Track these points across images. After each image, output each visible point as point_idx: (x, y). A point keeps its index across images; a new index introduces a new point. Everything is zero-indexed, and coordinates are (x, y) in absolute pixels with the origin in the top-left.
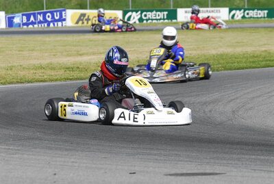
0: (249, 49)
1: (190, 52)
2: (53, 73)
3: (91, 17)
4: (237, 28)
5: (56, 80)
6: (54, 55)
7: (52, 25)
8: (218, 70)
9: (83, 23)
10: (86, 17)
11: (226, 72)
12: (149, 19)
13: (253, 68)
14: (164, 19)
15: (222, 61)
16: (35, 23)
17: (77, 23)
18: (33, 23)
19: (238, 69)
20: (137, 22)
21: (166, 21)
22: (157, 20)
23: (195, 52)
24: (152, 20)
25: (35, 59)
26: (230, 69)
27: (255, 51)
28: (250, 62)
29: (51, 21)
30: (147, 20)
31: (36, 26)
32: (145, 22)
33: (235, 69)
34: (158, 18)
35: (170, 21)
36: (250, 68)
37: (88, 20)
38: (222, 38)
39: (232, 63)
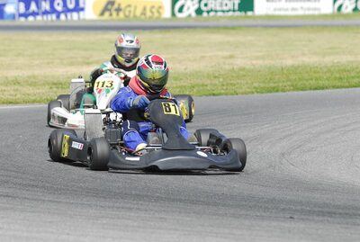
0: (344, 59)
1: (254, 62)
2: (31, 90)
3: (123, 6)
4: (337, 26)
5: (34, 102)
6: (48, 63)
7: (63, 17)
8: (283, 91)
9: (111, 15)
10: (116, 6)
11: (295, 92)
12: (212, 10)
13: (338, 88)
14: (234, 11)
15: (293, 77)
16: (37, 14)
17: (102, 14)
18: (34, 14)
19: (316, 89)
20: (194, 14)
21: (238, 13)
22: (223, 11)
23: (260, 62)
24: (216, 11)
25: (17, 68)
26: (303, 90)
27: (352, 62)
28: (335, 78)
29: (63, 12)
30: (208, 12)
31: (39, 18)
32: (205, 14)
33: (311, 89)
34: (225, 8)
35: (243, 13)
36: (334, 87)
37: (118, 10)
38: (310, 41)
39: (307, 80)
